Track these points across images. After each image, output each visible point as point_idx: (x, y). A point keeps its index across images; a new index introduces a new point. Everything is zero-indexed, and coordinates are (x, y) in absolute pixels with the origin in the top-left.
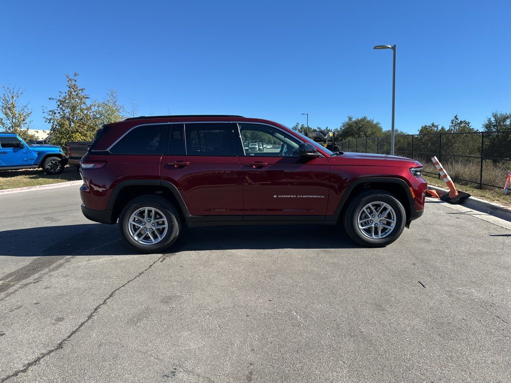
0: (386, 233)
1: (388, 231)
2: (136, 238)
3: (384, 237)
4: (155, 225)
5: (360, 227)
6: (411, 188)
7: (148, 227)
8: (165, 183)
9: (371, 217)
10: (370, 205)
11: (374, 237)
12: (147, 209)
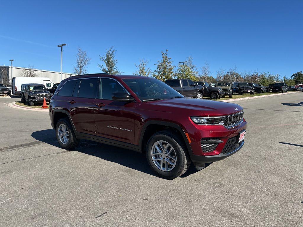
1: (172, 167)
2: (60, 139)
3: (169, 171)
4: (66, 134)
5: (153, 158)
6: (187, 134)
7: (64, 135)
8: (67, 112)
9: (160, 152)
10: (158, 142)
11: (162, 169)
12: (63, 124)
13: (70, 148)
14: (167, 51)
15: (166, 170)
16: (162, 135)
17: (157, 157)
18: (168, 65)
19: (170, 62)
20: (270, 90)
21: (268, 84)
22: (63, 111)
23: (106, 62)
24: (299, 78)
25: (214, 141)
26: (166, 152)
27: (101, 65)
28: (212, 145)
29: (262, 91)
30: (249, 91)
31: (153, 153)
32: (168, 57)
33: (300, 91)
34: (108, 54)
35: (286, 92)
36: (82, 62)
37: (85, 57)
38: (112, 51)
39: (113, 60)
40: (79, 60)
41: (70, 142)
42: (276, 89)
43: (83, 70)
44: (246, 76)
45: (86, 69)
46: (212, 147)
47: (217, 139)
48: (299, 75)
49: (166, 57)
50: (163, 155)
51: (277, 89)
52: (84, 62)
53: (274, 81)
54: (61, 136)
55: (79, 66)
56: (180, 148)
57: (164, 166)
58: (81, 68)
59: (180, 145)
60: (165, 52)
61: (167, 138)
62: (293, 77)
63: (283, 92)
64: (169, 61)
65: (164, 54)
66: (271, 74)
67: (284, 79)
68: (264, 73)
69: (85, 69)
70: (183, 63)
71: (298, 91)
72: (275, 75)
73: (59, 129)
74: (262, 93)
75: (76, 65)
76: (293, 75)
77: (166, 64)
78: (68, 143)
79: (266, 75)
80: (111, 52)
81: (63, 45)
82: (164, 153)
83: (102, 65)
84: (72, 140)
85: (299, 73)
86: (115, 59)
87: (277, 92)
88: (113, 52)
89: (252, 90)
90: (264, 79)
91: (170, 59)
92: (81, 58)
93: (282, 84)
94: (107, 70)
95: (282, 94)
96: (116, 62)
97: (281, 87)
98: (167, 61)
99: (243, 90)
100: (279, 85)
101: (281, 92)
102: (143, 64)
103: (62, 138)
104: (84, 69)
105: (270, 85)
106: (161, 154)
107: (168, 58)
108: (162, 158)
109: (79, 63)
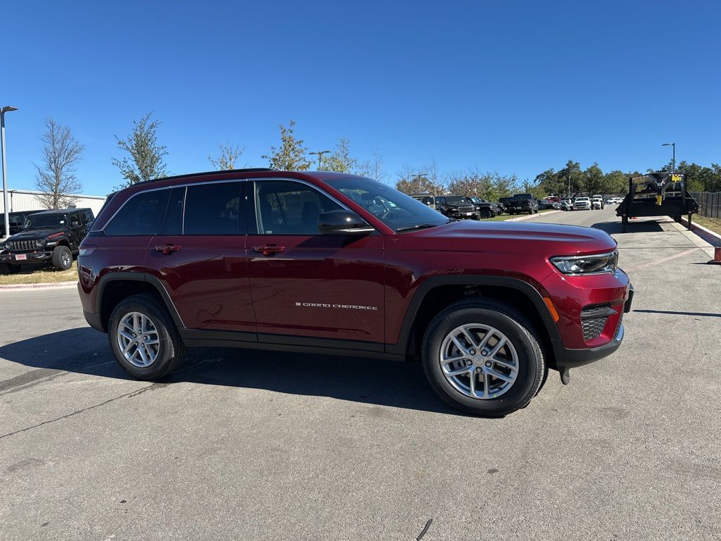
0: (501, 389)
1: (505, 386)
2: (126, 355)
3: (495, 396)
4: (147, 339)
5: (446, 371)
6: (548, 299)
7: (140, 341)
8: (150, 278)
9: (466, 353)
10: (461, 329)
11: (474, 394)
12: (135, 314)
13: (162, 375)
14: (292, 124)
15: (486, 396)
16: (474, 310)
17: (456, 365)
18: (298, 159)
19: (302, 151)
20: (503, 210)
21: (498, 199)
22: (139, 277)
23: (133, 154)
24: (550, 183)
25: (601, 311)
26: (484, 350)
27: (121, 160)
28: (591, 324)
29: (492, 212)
30: (469, 214)
31: (445, 358)
32: (296, 136)
33: (557, 209)
34: (139, 133)
35: (536, 212)
36: (59, 156)
37: (68, 141)
38: (149, 123)
39: (152, 147)
40: (51, 149)
41: (165, 360)
42: (518, 208)
43: (63, 177)
44: (455, 183)
45: (72, 173)
46: (591, 328)
47: (598, 307)
48: (548, 178)
49: (290, 137)
50: (475, 360)
51: (520, 208)
52: (66, 154)
53: (508, 190)
54: (128, 347)
55: (53, 166)
56: (529, 337)
57: (479, 387)
58: (57, 171)
59: (526, 329)
60: (287, 127)
61: (489, 316)
62: (538, 181)
63: (531, 214)
64: (298, 147)
65: (285, 131)
66: (501, 176)
67: (526, 187)
68: (488, 174)
69: (70, 174)
70: (320, 154)
71: (554, 209)
72: (507, 178)
73: (121, 326)
74: (492, 217)
75: (43, 164)
76: (538, 177)
77: (292, 155)
78: (157, 362)
79: (492, 178)
80: (146, 128)
81: (7, 109)
82: (478, 353)
83: (125, 162)
84: (170, 353)
85: (549, 172)
86: (158, 144)
87: (518, 213)
88: (152, 127)
89: (475, 210)
90: (489, 187)
91: (299, 143)
92: (58, 146)
93: (527, 196)
94: (137, 172)
95: (529, 217)
96: (162, 152)
97: (526, 203)
98: (293, 149)
99: (457, 211)
100: (521, 198)
101: (527, 214)
102: (228, 157)
103: (133, 349)
104: (66, 173)
105: (501, 200)
106: (470, 357)
107: (295, 141)
108: (473, 367)
109: (52, 159)
